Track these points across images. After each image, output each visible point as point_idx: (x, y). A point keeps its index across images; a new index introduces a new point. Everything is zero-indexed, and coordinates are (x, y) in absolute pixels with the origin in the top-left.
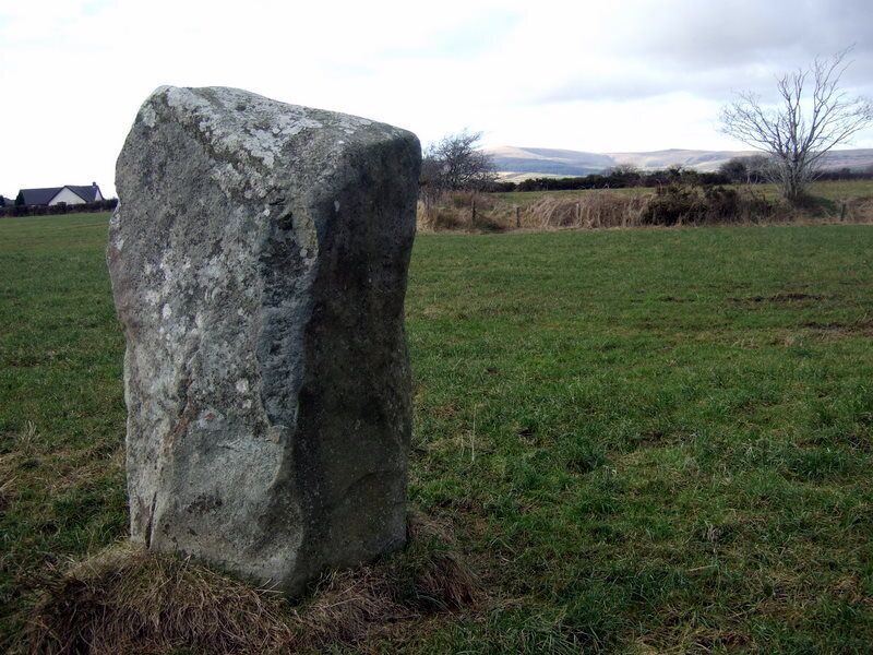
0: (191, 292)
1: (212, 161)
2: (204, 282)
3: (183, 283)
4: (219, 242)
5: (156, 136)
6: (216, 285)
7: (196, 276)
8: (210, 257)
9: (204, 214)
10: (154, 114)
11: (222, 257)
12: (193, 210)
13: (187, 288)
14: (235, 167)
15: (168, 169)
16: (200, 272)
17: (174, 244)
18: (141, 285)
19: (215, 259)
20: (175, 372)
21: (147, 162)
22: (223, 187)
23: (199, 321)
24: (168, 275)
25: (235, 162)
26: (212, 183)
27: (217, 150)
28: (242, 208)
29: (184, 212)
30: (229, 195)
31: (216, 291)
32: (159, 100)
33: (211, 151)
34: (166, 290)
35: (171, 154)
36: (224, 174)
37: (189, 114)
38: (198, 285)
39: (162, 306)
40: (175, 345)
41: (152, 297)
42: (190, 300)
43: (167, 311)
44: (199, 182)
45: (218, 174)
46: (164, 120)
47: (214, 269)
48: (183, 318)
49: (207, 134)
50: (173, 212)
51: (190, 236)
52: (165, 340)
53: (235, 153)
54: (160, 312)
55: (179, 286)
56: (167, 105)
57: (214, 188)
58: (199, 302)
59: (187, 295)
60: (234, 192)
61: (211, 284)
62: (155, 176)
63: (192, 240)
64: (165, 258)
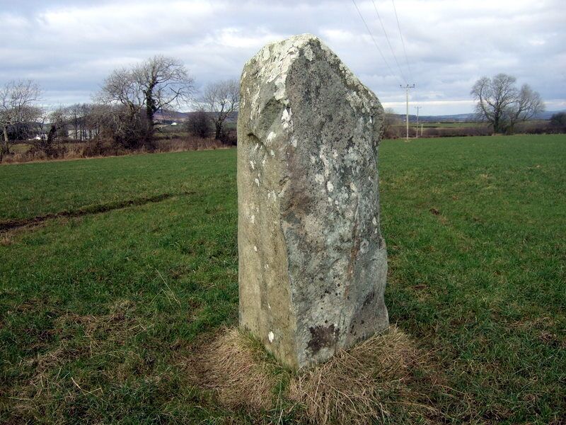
0: (343, 171)
1: (346, 89)
2: (348, 164)
3: (337, 166)
4: (351, 138)
5: (313, 68)
6: (358, 164)
7: (343, 161)
8: (348, 148)
9: (342, 122)
10: (312, 53)
11: (356, 148)
12: (336, 119)
13: (340, 169)
14: (358, 94)
15: (322, 91)
16: (345, 158)
17: (324, 141)
18: (311, 171)
19: (351, 149)
20: (348, 223)
21: (307, 85)
22: (352, 105)
23: (353, 187)
24: (326, 162)
25: (358, 91)
26: (347, 102)
27: (349, 83)
28: (362, 118)
29: (331, 119)
30: (355, 110)
31: (358, 168)
32: (316, 44)
33: (345, 83)
34: (327, 172)
35: (322, 81)
36: (352, 97)
37: (333, 58)
38: (346, 166)
39: (326, 184)
40: (344, 206)
41: (319, 178)
42: (343, 176)
43: (330, 187)
44: (340, 101)
45: (349, 98)
46: (318, 58)
47: (352, 155)
48: (343, 188)
49: (343, 72)
50: (324, 120)
51: (335, 136)
52: (335, 206)
53: (357, 86)
54: (326, 188)
55: (335, 169)
56: (320, 48)
57: (347, 106)
58: (350, 176)
59: (341, 174)
60: (358, 109)
61: (354, 165)
62: (313, 95)
63: (336, 138)
64: (322, 152)
